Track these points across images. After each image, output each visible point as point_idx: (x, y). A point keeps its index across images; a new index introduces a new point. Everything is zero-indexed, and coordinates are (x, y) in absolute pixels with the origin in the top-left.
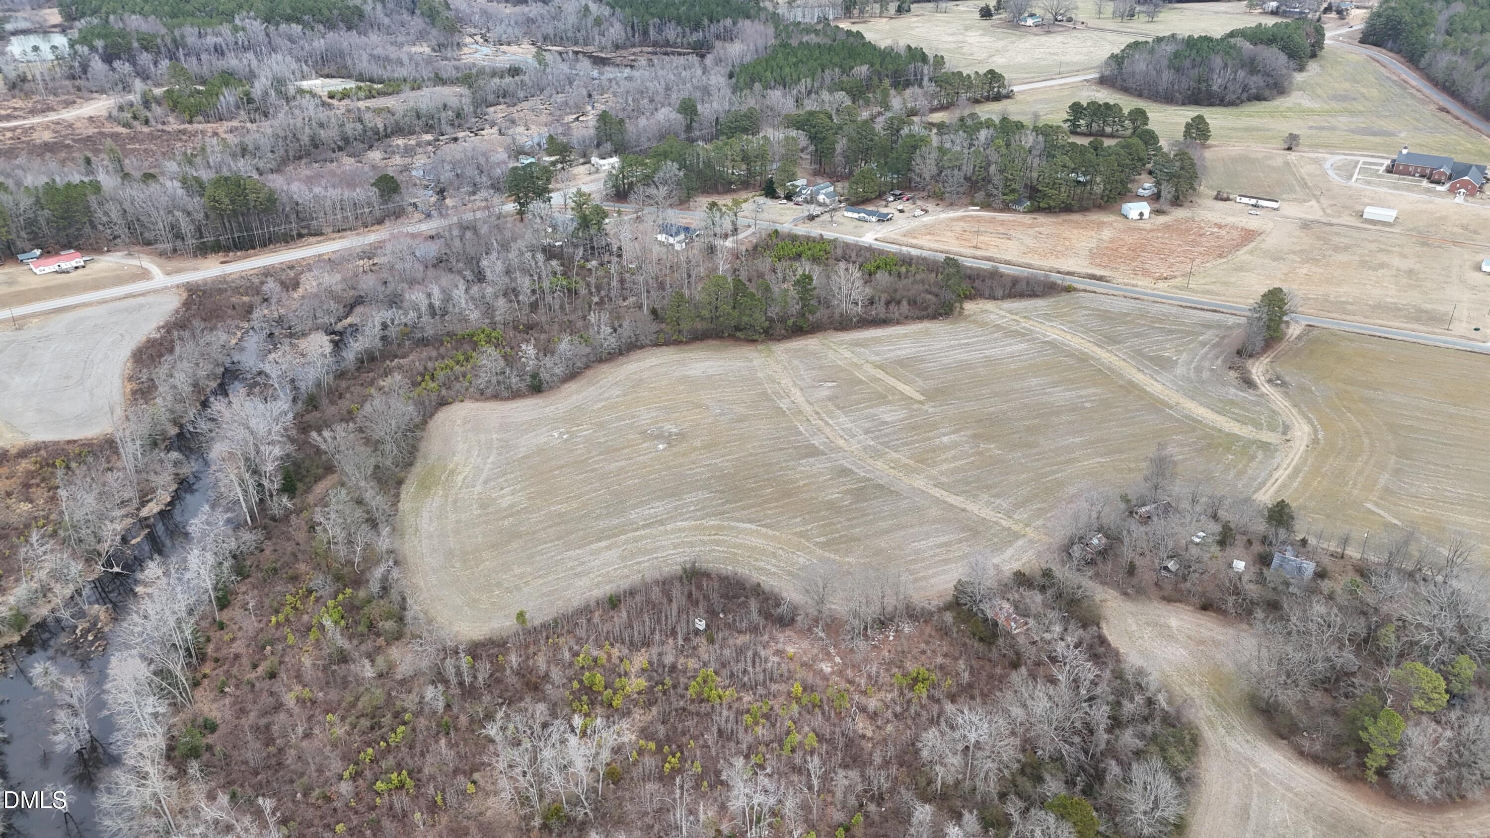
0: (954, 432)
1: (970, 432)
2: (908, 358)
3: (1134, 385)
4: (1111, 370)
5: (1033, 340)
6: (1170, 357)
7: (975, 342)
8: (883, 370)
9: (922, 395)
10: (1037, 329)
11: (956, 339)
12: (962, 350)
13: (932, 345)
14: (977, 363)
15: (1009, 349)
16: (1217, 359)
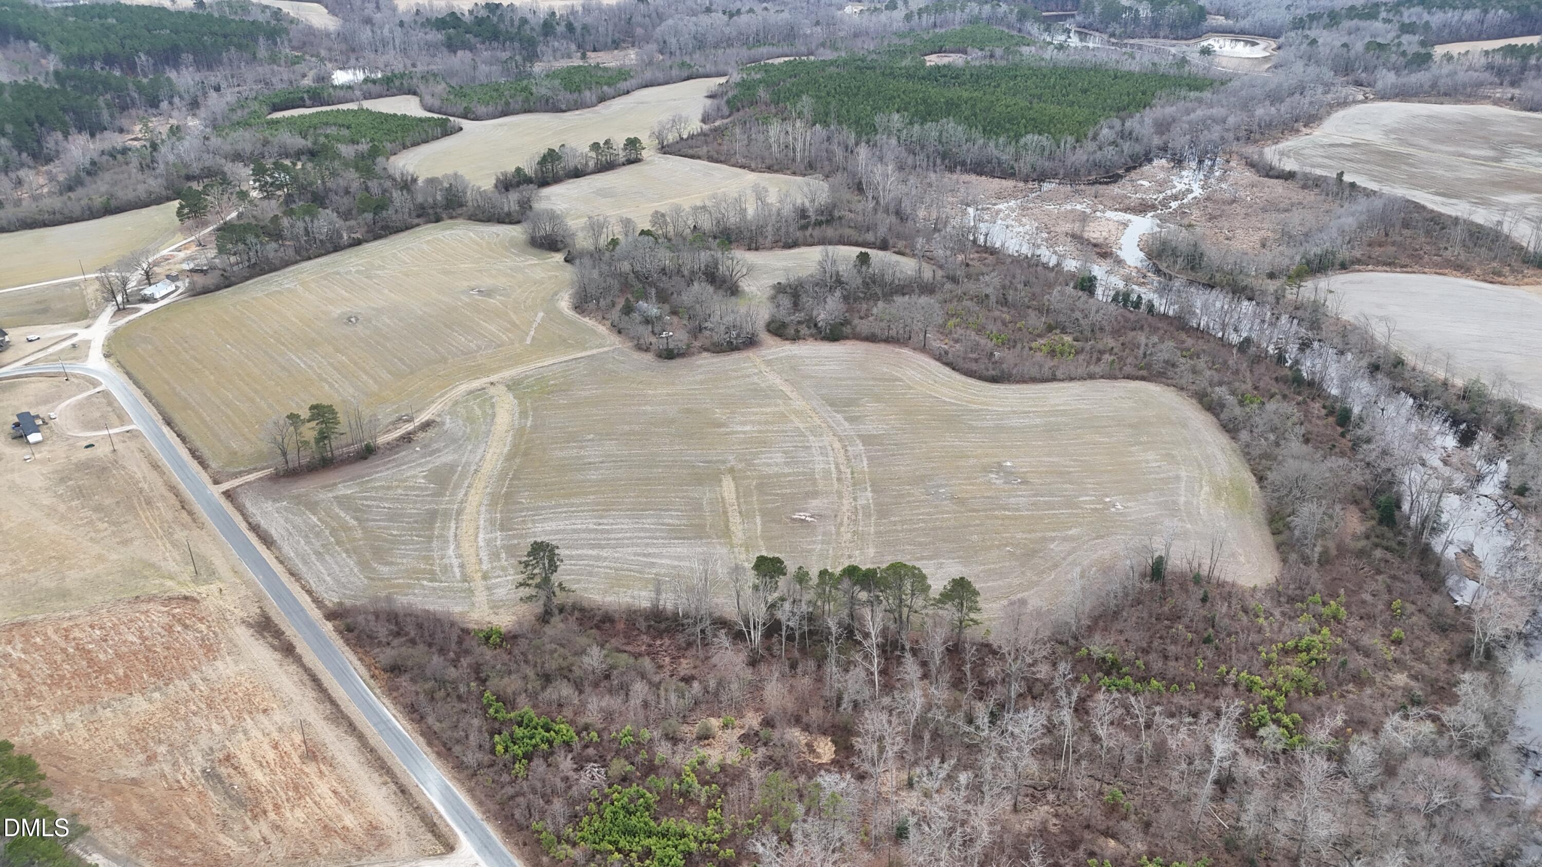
0: (737, 432)
1: (722, 430)
2: (684, 538)
3: (510, 457)
4: (502, 476)
5: (514, 537)
6: (424, 477)
7: (582, 547)
8: (727, 526)
9: (720, 481)
10: (484, 555)
11: (598, 558)
12: (613, 536)
13: (635, 554)
14: (621, 510)
15: (562, 525)
16: (393, 460)
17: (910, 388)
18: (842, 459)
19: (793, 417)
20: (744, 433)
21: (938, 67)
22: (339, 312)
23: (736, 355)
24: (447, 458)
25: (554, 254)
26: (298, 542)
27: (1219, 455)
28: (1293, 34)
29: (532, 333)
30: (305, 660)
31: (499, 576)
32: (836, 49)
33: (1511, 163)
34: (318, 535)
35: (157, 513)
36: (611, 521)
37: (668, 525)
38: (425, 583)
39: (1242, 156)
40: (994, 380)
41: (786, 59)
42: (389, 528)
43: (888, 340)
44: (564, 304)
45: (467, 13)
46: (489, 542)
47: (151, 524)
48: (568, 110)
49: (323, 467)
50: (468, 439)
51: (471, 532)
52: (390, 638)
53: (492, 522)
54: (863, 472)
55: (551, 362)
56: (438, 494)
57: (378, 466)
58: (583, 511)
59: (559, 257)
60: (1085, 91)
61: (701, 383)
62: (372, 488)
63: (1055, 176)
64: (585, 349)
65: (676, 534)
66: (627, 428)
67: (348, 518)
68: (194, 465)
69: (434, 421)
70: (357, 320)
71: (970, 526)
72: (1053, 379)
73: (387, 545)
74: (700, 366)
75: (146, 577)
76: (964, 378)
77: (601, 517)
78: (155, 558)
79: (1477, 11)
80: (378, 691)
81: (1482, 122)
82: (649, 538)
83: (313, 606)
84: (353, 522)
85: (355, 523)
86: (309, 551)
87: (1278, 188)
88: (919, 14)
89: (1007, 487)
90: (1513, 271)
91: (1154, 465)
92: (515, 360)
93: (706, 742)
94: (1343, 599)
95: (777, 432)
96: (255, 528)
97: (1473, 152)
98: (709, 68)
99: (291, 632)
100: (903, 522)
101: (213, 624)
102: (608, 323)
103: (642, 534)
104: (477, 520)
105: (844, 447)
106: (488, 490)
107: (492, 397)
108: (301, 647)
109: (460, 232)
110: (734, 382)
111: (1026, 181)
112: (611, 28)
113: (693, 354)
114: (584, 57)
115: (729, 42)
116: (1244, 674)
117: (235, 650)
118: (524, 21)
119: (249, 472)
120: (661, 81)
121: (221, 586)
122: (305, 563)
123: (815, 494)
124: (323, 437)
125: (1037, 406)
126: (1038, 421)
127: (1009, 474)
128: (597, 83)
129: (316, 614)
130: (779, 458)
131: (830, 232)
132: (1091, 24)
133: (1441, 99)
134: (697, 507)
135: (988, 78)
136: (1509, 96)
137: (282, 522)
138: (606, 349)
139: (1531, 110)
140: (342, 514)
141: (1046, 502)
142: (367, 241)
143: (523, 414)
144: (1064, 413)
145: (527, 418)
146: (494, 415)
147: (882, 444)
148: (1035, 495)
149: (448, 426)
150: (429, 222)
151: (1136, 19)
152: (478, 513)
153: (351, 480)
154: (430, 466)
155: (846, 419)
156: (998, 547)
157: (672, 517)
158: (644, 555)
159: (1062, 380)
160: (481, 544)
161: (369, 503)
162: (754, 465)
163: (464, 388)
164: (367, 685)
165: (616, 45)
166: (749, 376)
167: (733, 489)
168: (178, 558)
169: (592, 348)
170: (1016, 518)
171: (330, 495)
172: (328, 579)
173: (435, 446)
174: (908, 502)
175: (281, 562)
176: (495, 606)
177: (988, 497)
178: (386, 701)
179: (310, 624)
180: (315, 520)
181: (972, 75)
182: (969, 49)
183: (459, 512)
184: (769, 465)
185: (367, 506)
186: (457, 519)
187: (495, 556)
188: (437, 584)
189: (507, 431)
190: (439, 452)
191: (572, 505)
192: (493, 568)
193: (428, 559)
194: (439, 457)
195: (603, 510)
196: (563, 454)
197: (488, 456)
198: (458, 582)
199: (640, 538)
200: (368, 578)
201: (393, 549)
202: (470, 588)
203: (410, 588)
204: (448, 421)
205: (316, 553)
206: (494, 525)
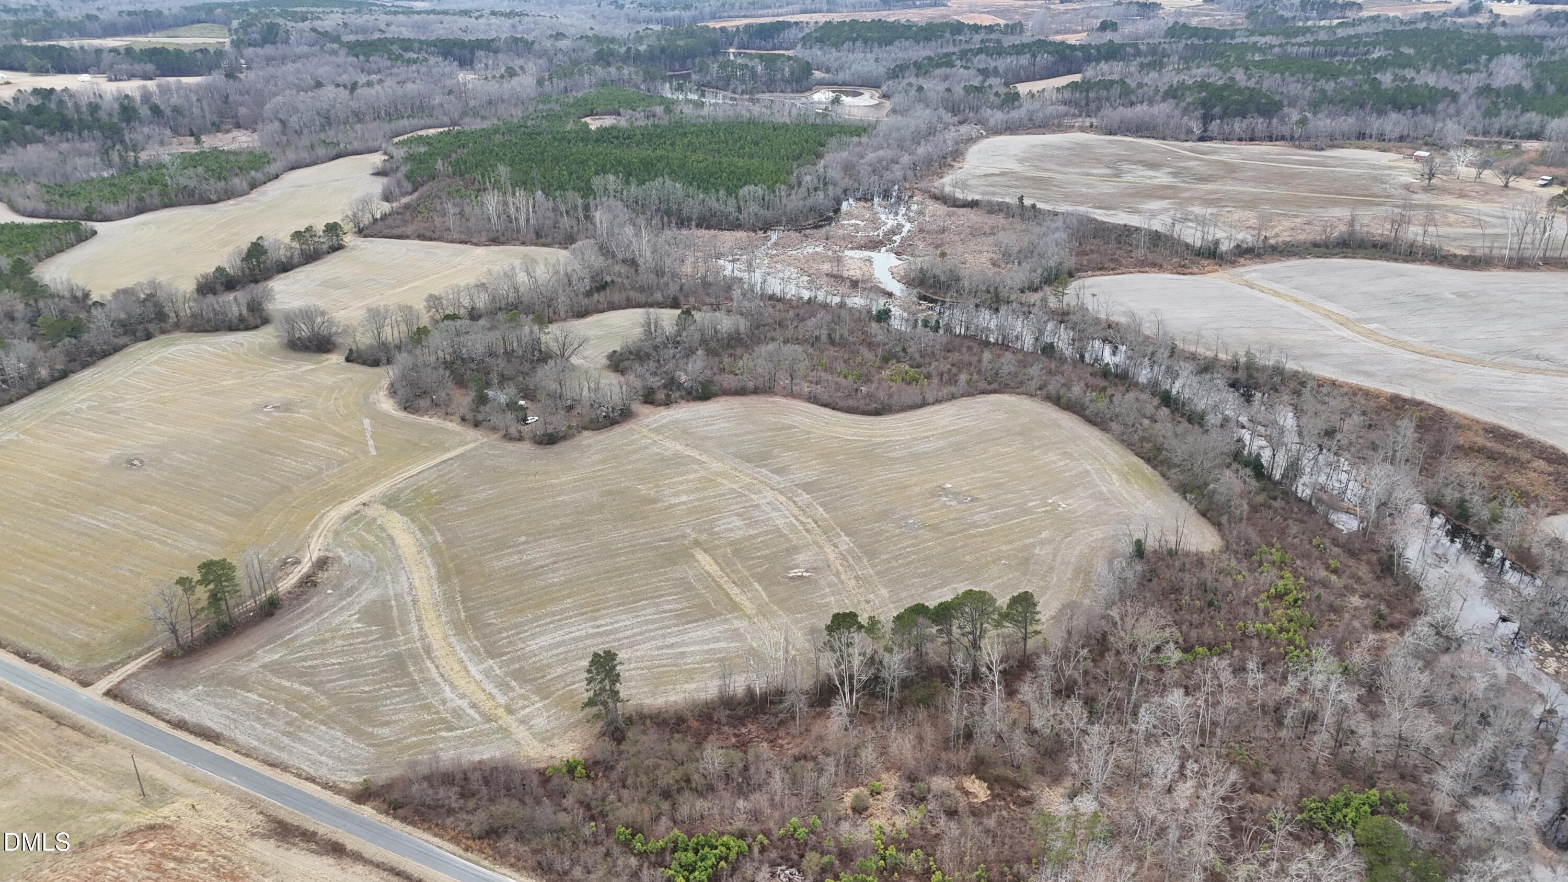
0: (675, 505)
1: (659, 505)
2: (696, 621)
3: (444, 577)
4: (449, 601)
5: (511, 661)
6: (358, 620)
8: (731, 599)
9: (693, 556)
10: (490, 687)
12: (621, 635)
13: (658, 648)
14: (610, 607)
15: (557, 637)
16: (307, 609)
17: (809, 433)
18: (796, 511)
19: (719, 480)
20: (684, 503)
21: (602, 131)
22: (107, 456)
23: (618, 430)
24: (369, 594)
25: (326, 356)
26: (254, 729)
27: (1104, 447)
28: (890, 83)
29: (371, 442)
30: (367, 856)
31: (524, 707)
32: (483, 118)
33: (1129, 178)
34: (272, 713)
35: (28, 739)
36: (608, 620)
37: (671, 611)
38: (444, 734)
39: (925, 192)
40: (877, 413)
41: (441, 130)
42: (355, 685)
43: (756, 391)
44: (387, 406)
45: (11, 101)
46: (487, 673)
47: (29, 754)
48: (220, 200)
49: (224, 635)
50: (379, 569)
51: (457, 667)
52: (462, 802)
53: (474, 651)
54: (825, 520)
55: (418, 469)
56: (388, 633)
57: (292, 620)
58: (571, 617)
59: (335, 359)
60: (757, 144)
61: (602, 462)
62: (303, 646)
63: (778, 223)
64: (449, 450)
65: (684, 618)
66: (557, 522)
67: (296, 686)
68: (36, 669)
69: (327, 558)
70: (142, 462)
71: (956, 549)
72: (924, 404)
73: (368, 705)
74: (590, 446)
75: (73, 817)
76: (848, 416)
77: (595, 619)
78: (70, 793)
79: (1028, 56)
80: (486, 863)
81: (1085, 147)
82: (661, 628)
83: (329, 793)
84: (306, 690)
85: (310, 689)
86: (274, 734)
87: (972, 216)
88: (550, 79)
89: (963, 507)
90: (1193, 263)
91: (1062, 463)
92: (375, 475)
93: (867, 813)
94: (1278, 545)
95: (715, 497)
96: (181, 725)
97: (1095, 171)
98: (356, 145)
99: (324, 829)
100: (896, 558)
101: (215, 847)
102: (457, 418)
103: (650, 627)
104: (454, 653)
105: (790, 499)
106: (444, 619)
107: (374, 520)
108: (351, 842)
109: (190, 347)
110: (635, 456)
111: (754, 231)
112: (206, 108)
113: (573, 436)
114: (198, 141)
115: (358, 117)
116: (1258, 625)
117: (267, 869)
118: (94, 108)
119: (124, 662)
120: (308, 161)
121: (189, 801)
122: (281, 749)
123: (795, 549)
124: (215, 598)
125: (930, 430)
126: (941, 443)
127: (956, 495)
128: (241, 169)
129: (341, 802)
130: (737, 522)
131: (617, 297)
132: (709, 82)
133: (1042, 130)
134: (685, 587)
135: (660, 137)
136: (1088, 124)
137: (213, 709)
138: (471, 446)
139: (1111, 134)
140: (288, 684)
141: (1005, 514)
142: (73, 372)
143: (424, 530)
144: (957, 432)
145: (432, 534)
146: (391, 538)
147: (823, 489)
148: (992, 509)
149: (346, 560)
150: (137, 340)
151: (754, 75)
152: (450, 645)
153: (269, 642)
154: (357, 607)
155: (773, 472)
156: (994, 562)
157: (669, 602)
158: (668, 647)
159: (933, 404)
160: (479, 677)
161: (309, 663)
162: (717, 533)
163: (335, 515)
164: (468, 860)
165: (217, 128)
166: (647, 447)
167: (712, 562)
168: (100, 784)
169: (455, 448)
170: (990, 533)
171: (254, 665)
172: (323, 758)
173: (348, 584)
174: (887, 538)
175: (247, 755)
176: (545, 738)
177: (955, 519)
178: (503, 870)
179: (344, 815)
180: (256, 697)
181: (643, 135)
182: (621, 110)
183: (428, 650)
184: (732, 530)
185: (310, 667)
186: (430, 658)
187: (504, 686)
188: (459, 732)
189: (419, 552)
190: (357, 589)
191: (554, 614)
192: (512, 699)
193: (427, 707)
194: (360, 595)
195: (592, 611)
196: (504, 563)
197: (417, 583)
198: (483, 724)
199: (651, 631)
200: (373, 745)
201: (377, 707)
202: (501, 727)
203: (431, 743)
204: (343, 554)
205: (285, 734)
206: (479, 654)
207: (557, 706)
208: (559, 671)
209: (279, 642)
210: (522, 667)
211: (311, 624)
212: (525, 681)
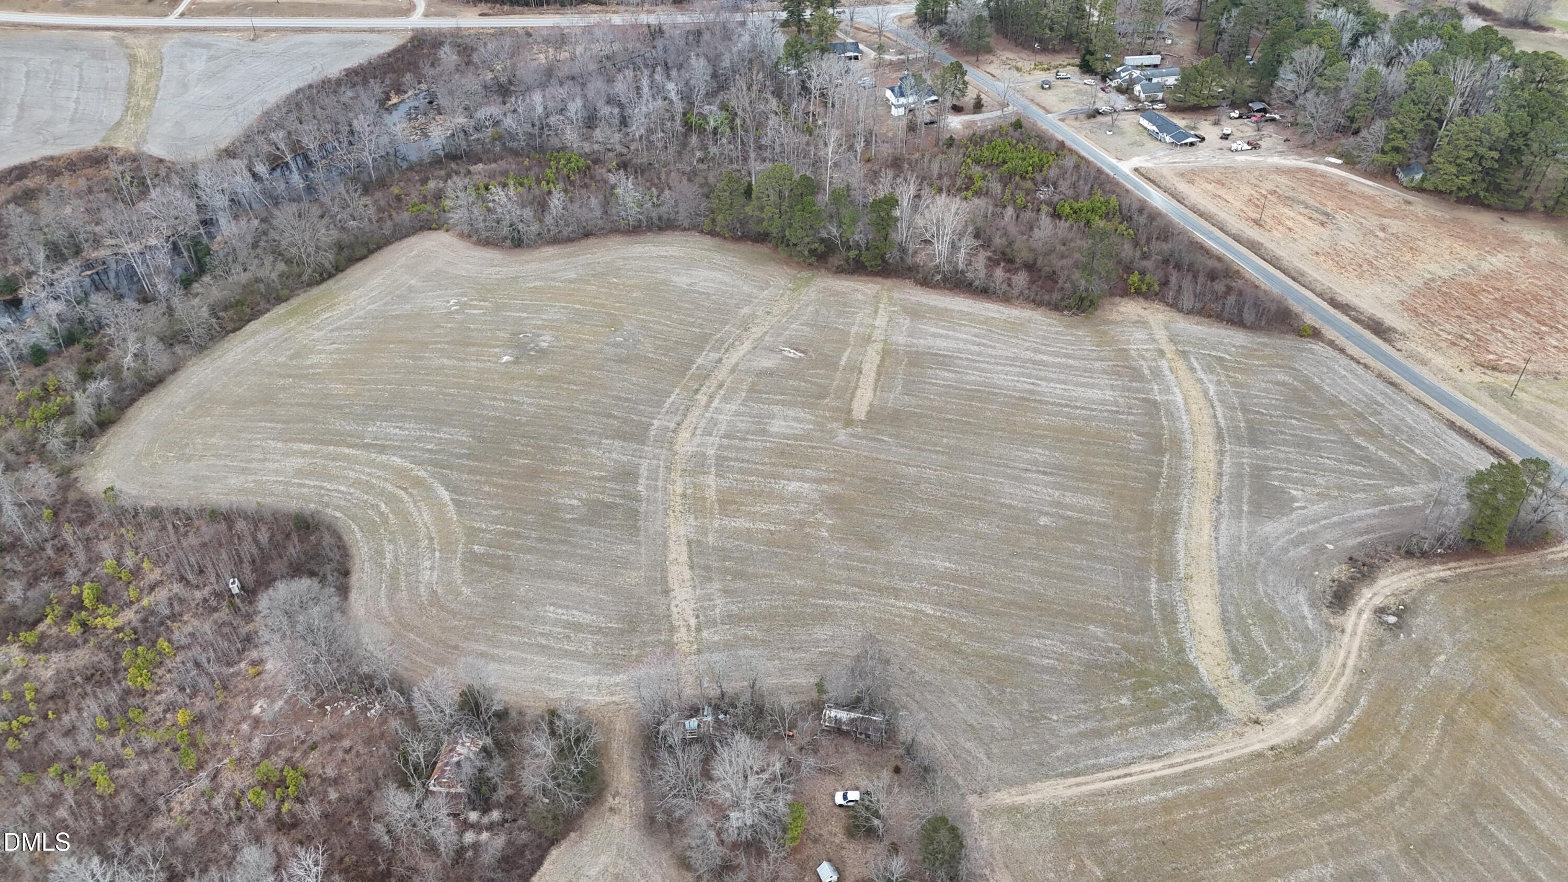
0: (816, 481)
1: (834, 489)
2: (936, 354)
3: (1170, 519)
4: (1175, 481)
5: (1138, 391)
6: (1294, 499)
7: (1054, 365)
8: (883, 360)
9: (869, 412)
10: (1170, 377)
11: (1036, 351)
12: (1018, 369)
13: (994, 347)
14: (1006, 395)
15: (1079, 392)
16: (1361, 534)
24: (1275, 529)
26: (1414, 421)
31: (1147, 350)
34: (1397, 429)
36: (1019, 385)
37: (950, 371)
38: (1227, 358)
42: (1306, 427)
46: (1167, 390)
50: (1253, 567)
51: (1194, 408)
53: (1171, 415)
56: (1259, 473)
57: (1382, 528)
62: (1364, 491)
65: (943, 360)
67: (1372, 448)
69: (1332, 605)
73: (1295, 406)
77: (1031, 392)
84: (1360, 441)
85: (1357, 440)
86: (1392, 410)
101: (1434, 336)
103: (983, 365)
104: (1192, 423)
105: (677, 430)
106: (1189, 467)
107: (1243, 679)
121: (1466, 378)
122: (1384, 393)
129: (1330, 334)
134: (909, 386)
137: (1463, 455)
140: (1380, 453)
143: (1170, 619)
145: (1161, 602)
146: (1225, 622)
149: (1302, 597)
152: (1193, 433)
153: (1409, 509)
158: (984, 345)
160: (1176, 390)
161: (1358, 468)
162: (815, 424)
167: (857, 398)
172: (1343, 374)
174: (666, 341)
176: (1143, 323)
179: (1328, 323)
180: (1417, 451)
183: (1219, 437)
185: (1356, 464)
186: (1219, 428)
187: (1157, 373)
188: (1214, 353)
189: (1189, 578)
190: (1292, 541)
191: (1068, 416)
192: (1155, 360)
193: (1236, 384)
194: (1287, 532)
195: (1028, 400)
196: (1087, 501)
197: (1207, 529)
198: (1189, 352)
199: (988, 363)
200: (1295, 369)
201: (1286, 401)
202: (1175, 344)
203: (1242, 354)
204: (1306, 610)
205: (1382, 405)
206: (1167, 410)
207: (1118, 341)
208: (1097, 364)
209: (1397, 506)
210: (1130, 381)
211: (1355, 514)
212: (1135, 369)
